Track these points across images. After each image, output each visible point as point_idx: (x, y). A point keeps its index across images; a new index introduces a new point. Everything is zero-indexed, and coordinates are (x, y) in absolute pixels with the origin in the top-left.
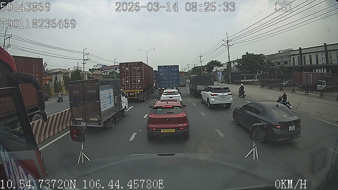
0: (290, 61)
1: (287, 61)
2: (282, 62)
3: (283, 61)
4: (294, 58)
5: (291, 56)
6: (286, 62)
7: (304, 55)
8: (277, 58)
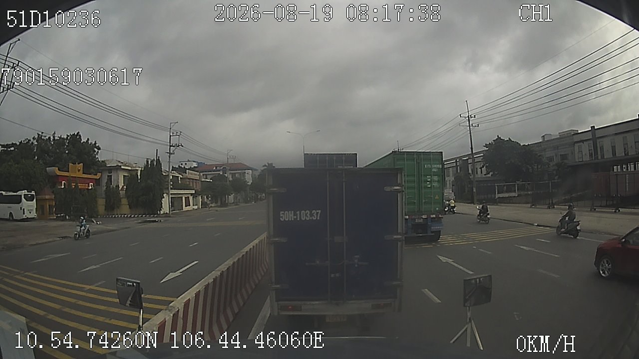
0: (572, 154)
1: (568, 154)
2: (556, 156)
3: (559, 154)
4: (580, 147)
5: (576, 144)
6: (564, 157)
7: (601, 140)
8: (547, 150)
